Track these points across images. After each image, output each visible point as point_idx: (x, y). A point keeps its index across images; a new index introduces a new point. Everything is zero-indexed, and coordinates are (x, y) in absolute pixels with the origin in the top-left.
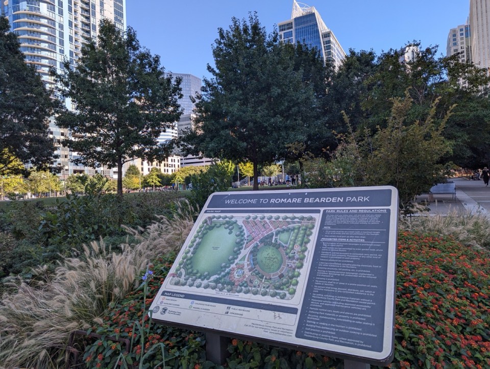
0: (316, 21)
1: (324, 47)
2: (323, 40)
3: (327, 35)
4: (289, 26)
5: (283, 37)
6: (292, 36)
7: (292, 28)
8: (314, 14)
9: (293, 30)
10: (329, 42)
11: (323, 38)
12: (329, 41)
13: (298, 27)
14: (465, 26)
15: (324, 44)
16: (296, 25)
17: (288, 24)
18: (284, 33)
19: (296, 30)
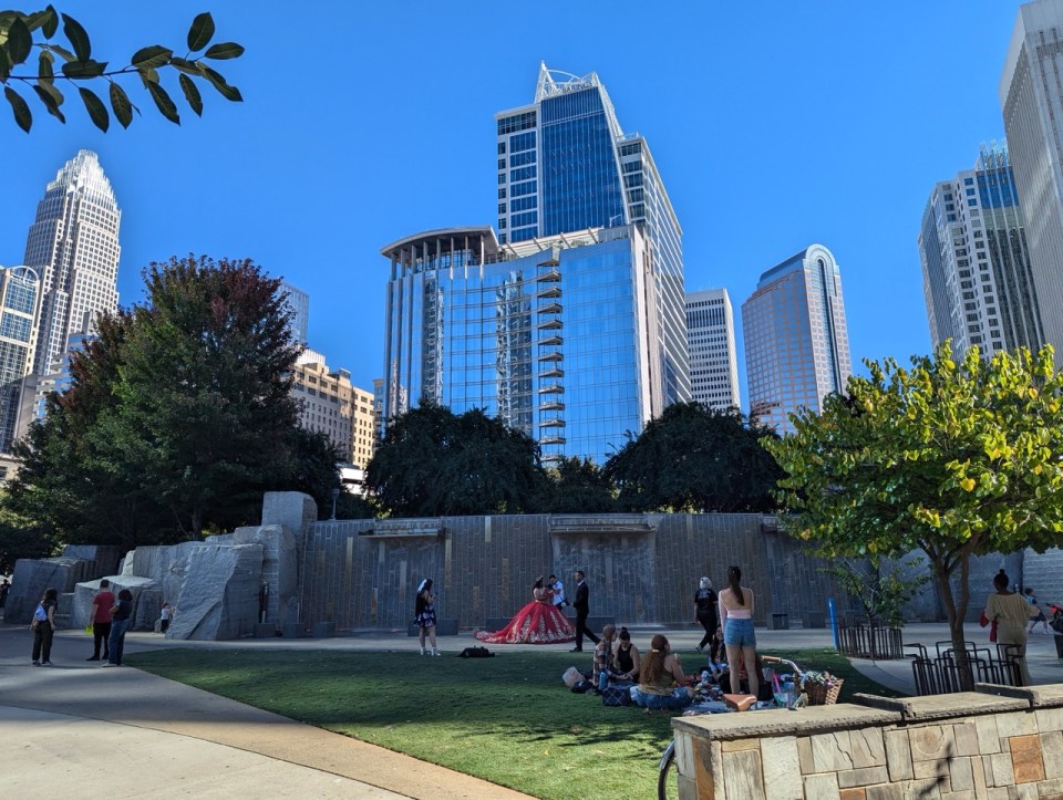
0: (602, 107)
1: (624, 178)
2: (620, 161)
3: (631, 148)
4: (527, 120)
5: (508, 148)
6: (534, 146)
7: (534, 125)
8: (595, 91)
9: (538, 130)
10: (638, 165)
11: (620, 155)
12: (636, 163)
13: (550, 123)
14: (977, 173)
15: (623, 172)
16: (545, 118)
17: (523, 116)
18: (512, 138)
19: (545, 130)
